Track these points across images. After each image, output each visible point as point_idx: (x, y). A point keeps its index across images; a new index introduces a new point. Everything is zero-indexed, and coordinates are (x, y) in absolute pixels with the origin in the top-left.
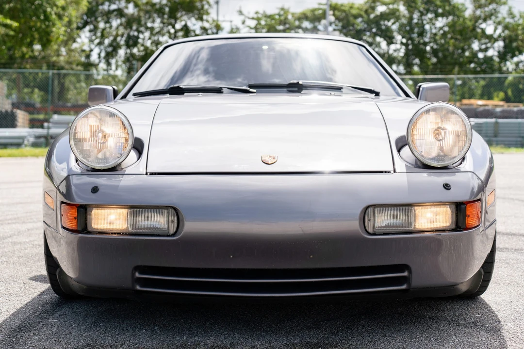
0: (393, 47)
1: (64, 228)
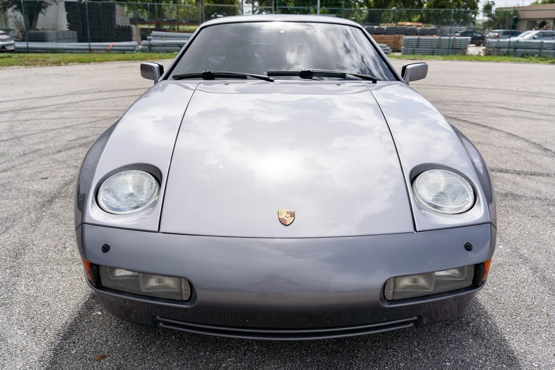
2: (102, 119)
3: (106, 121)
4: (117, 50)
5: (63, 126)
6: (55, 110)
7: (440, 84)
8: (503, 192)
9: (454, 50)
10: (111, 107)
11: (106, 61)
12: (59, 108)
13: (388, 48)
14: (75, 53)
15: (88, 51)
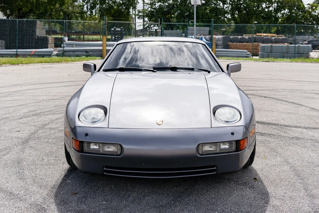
0: (226, 6)
1: (73, 148)
2: (42, 100)
3: (45, 102)
4: (38, 55)
5: (17, 104)
6: (7, 95)
7: (279, 79)
8: (292, 137)
9: (299, 54)
10: (45, 93)
11: (31, 63)
12: (10, 94)
13: (249, 53)
14: (5, 57)
15: (15, 56)
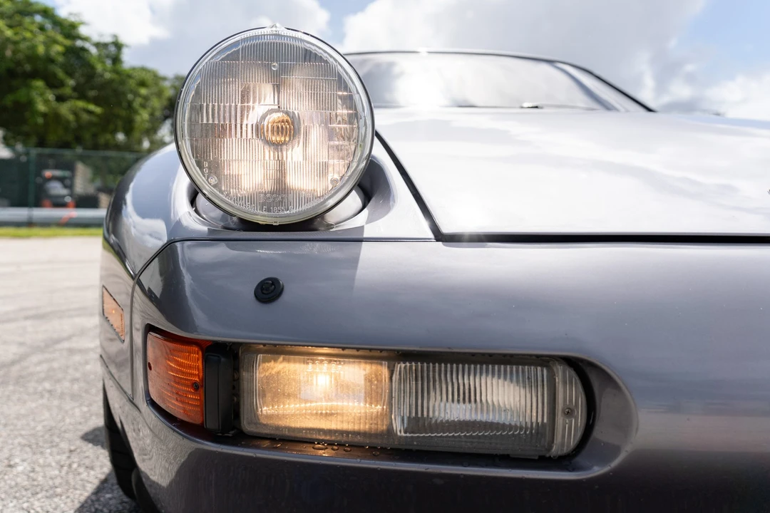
1: (153, 404)
